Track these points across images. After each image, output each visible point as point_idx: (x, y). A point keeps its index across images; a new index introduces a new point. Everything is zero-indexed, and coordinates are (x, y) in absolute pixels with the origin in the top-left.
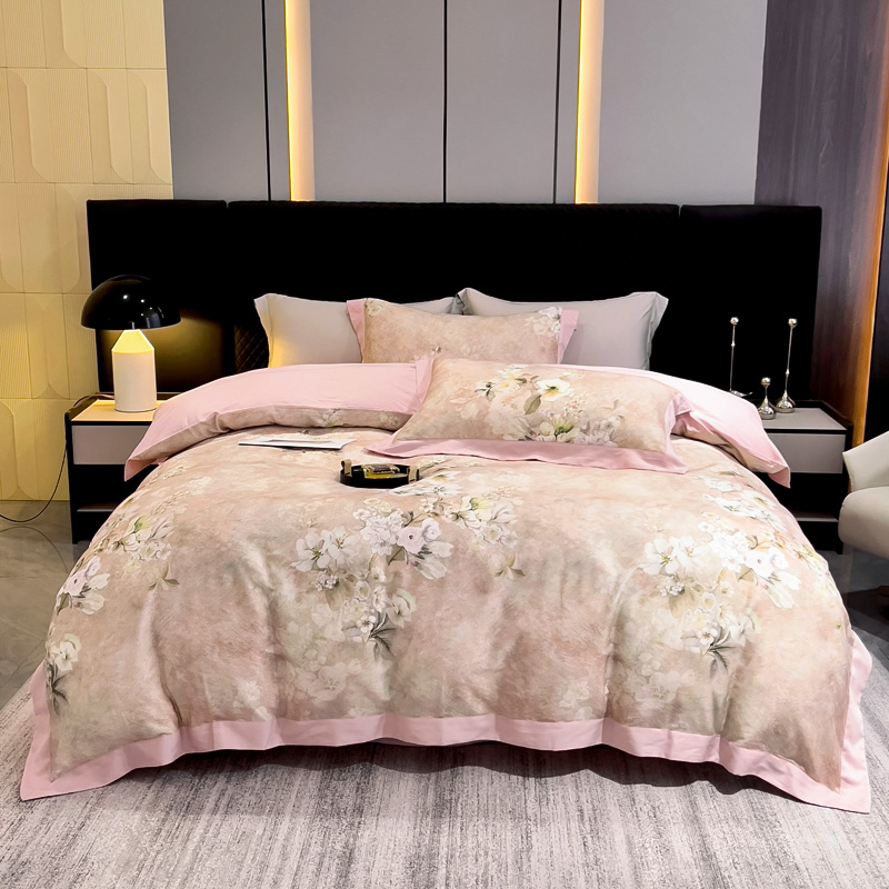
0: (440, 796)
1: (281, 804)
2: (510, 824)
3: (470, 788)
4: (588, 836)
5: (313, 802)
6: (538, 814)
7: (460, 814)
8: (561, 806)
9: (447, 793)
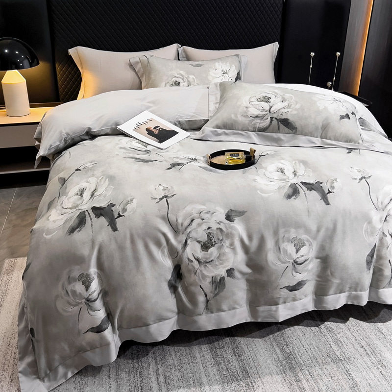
0: (283, 350)
1: (198, 376)
2: (334, 366)
3: (295, 341)
4: (379, 367)
5: (215, 370)
6: (343, 354)
7: (302, 362)
8: (350, 346)
9: (285, 347)
